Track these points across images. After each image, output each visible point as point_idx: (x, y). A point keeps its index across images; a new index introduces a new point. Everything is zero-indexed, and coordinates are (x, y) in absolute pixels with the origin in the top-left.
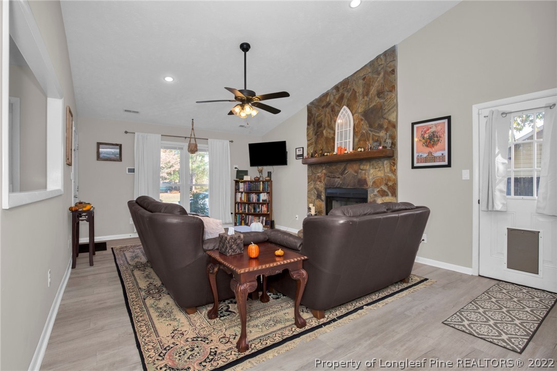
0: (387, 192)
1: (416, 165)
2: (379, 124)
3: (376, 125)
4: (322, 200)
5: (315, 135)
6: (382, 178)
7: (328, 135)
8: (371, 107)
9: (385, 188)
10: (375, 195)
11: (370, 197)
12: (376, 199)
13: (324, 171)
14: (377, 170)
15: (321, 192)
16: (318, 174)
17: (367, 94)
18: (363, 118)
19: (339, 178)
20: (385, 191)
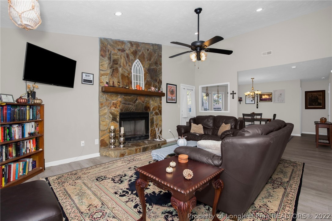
0: (158, 113)
1: (168, 101)
2: (155, 79)
3: (154, 79)
4: (117, 122)
5: (111, 68)
6: (157, 106)
7: (124, 73)
8: (152, 68)
9: (157, 111)
10: (153, 115)
11: (151, 116)
12: (153, 117)
13: (120, 99)
14: (154, 102)
15: (117, 115)
16: (113, 101)
17: (150, 60)
18: (148, 72)
19: (133, 105)
20: (157, 113)
